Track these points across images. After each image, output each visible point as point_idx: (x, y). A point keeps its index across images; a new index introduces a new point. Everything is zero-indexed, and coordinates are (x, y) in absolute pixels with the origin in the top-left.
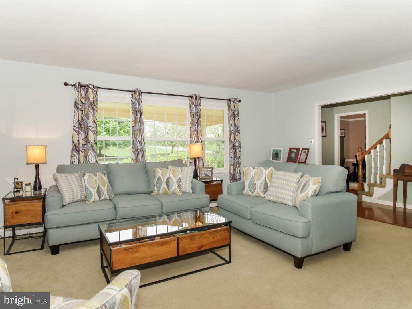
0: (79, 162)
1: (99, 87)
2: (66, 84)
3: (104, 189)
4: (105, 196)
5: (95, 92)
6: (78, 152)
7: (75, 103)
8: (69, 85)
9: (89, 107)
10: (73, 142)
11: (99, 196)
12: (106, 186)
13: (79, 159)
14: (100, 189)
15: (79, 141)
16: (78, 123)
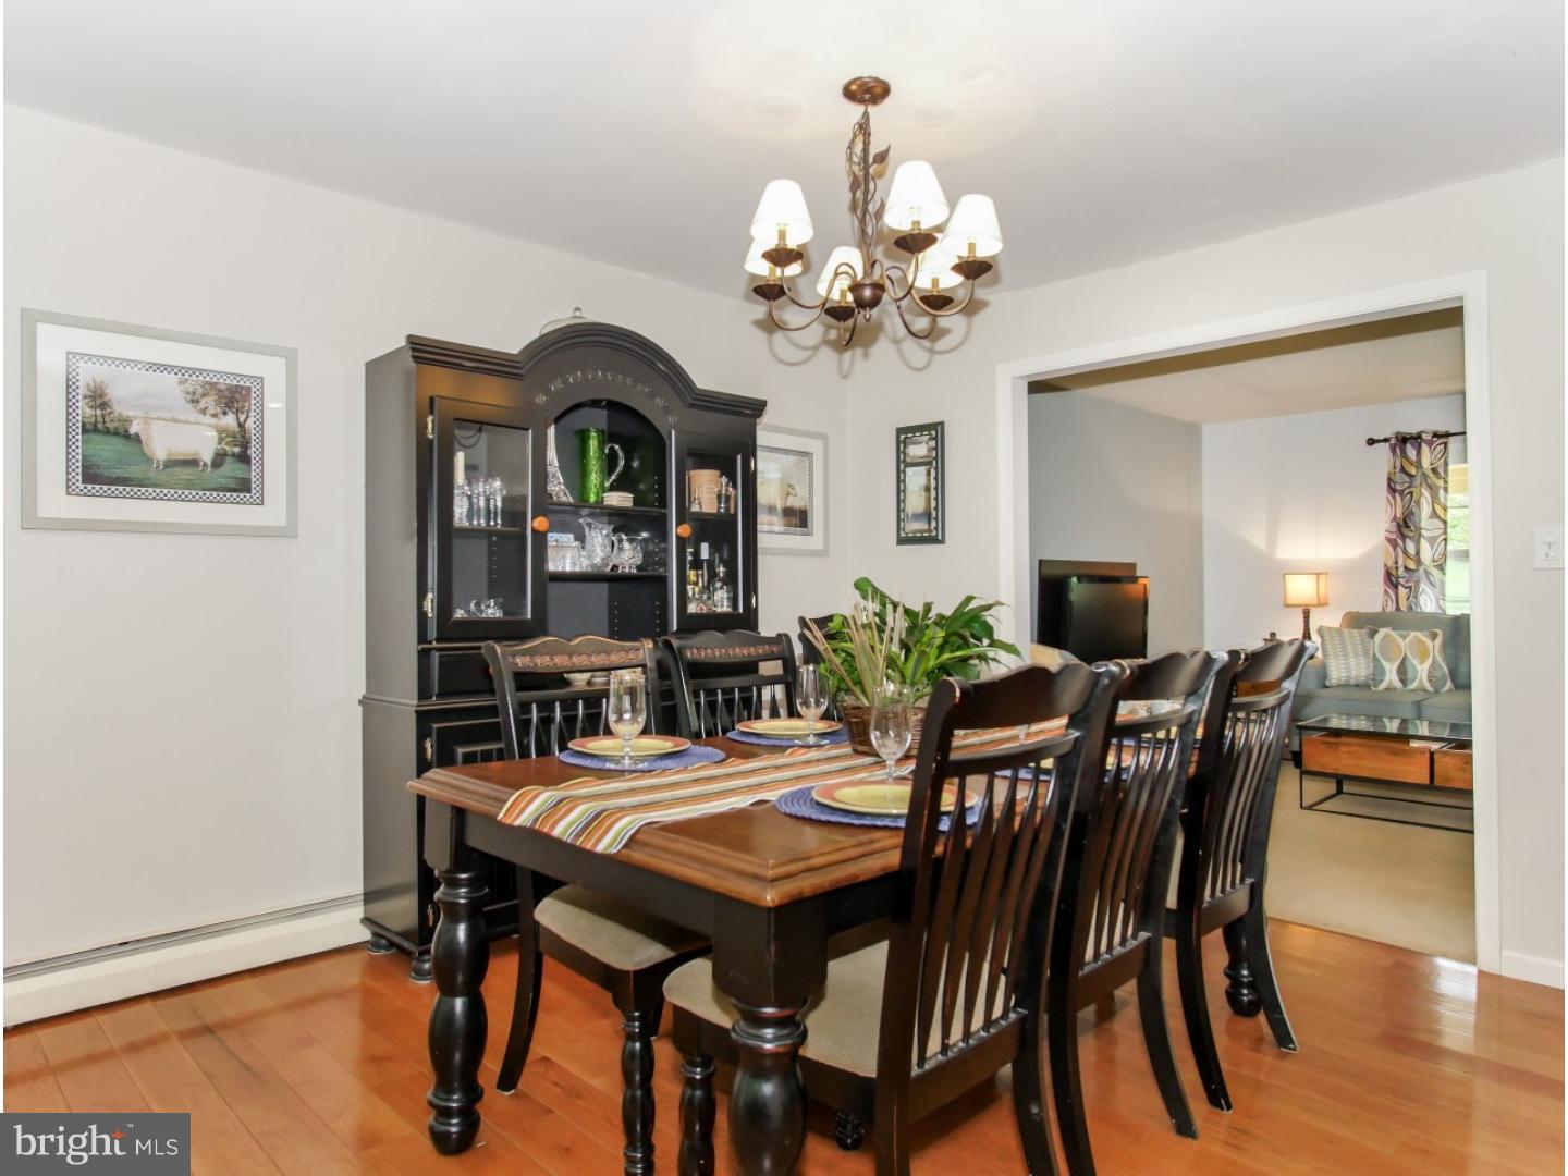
0: (1398, 608)
1: (1452, 432)
2: (1371, 442)
3: (1419, 667)
4: (1421, 680)
5: (1442, 446)
6: (1395, 586)
7: (1389, 480)
8: (1379, 441)
9: (1421, 485)
10: (1386, 565)
11: (1404, 682)
12: (1429, 661)
13: (1397, 603)
14: (1409, 669)
15: (1396, 562)
16: (1394, 523)
